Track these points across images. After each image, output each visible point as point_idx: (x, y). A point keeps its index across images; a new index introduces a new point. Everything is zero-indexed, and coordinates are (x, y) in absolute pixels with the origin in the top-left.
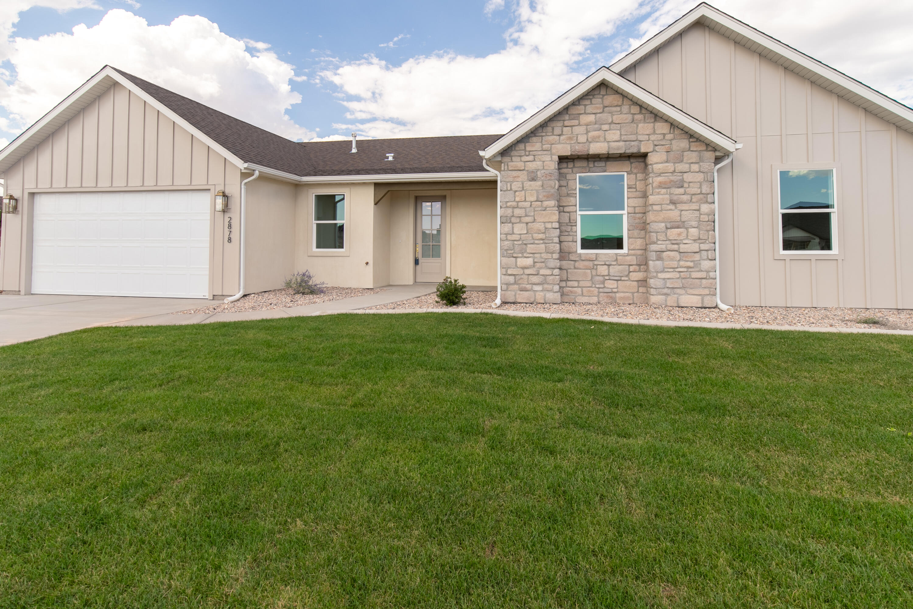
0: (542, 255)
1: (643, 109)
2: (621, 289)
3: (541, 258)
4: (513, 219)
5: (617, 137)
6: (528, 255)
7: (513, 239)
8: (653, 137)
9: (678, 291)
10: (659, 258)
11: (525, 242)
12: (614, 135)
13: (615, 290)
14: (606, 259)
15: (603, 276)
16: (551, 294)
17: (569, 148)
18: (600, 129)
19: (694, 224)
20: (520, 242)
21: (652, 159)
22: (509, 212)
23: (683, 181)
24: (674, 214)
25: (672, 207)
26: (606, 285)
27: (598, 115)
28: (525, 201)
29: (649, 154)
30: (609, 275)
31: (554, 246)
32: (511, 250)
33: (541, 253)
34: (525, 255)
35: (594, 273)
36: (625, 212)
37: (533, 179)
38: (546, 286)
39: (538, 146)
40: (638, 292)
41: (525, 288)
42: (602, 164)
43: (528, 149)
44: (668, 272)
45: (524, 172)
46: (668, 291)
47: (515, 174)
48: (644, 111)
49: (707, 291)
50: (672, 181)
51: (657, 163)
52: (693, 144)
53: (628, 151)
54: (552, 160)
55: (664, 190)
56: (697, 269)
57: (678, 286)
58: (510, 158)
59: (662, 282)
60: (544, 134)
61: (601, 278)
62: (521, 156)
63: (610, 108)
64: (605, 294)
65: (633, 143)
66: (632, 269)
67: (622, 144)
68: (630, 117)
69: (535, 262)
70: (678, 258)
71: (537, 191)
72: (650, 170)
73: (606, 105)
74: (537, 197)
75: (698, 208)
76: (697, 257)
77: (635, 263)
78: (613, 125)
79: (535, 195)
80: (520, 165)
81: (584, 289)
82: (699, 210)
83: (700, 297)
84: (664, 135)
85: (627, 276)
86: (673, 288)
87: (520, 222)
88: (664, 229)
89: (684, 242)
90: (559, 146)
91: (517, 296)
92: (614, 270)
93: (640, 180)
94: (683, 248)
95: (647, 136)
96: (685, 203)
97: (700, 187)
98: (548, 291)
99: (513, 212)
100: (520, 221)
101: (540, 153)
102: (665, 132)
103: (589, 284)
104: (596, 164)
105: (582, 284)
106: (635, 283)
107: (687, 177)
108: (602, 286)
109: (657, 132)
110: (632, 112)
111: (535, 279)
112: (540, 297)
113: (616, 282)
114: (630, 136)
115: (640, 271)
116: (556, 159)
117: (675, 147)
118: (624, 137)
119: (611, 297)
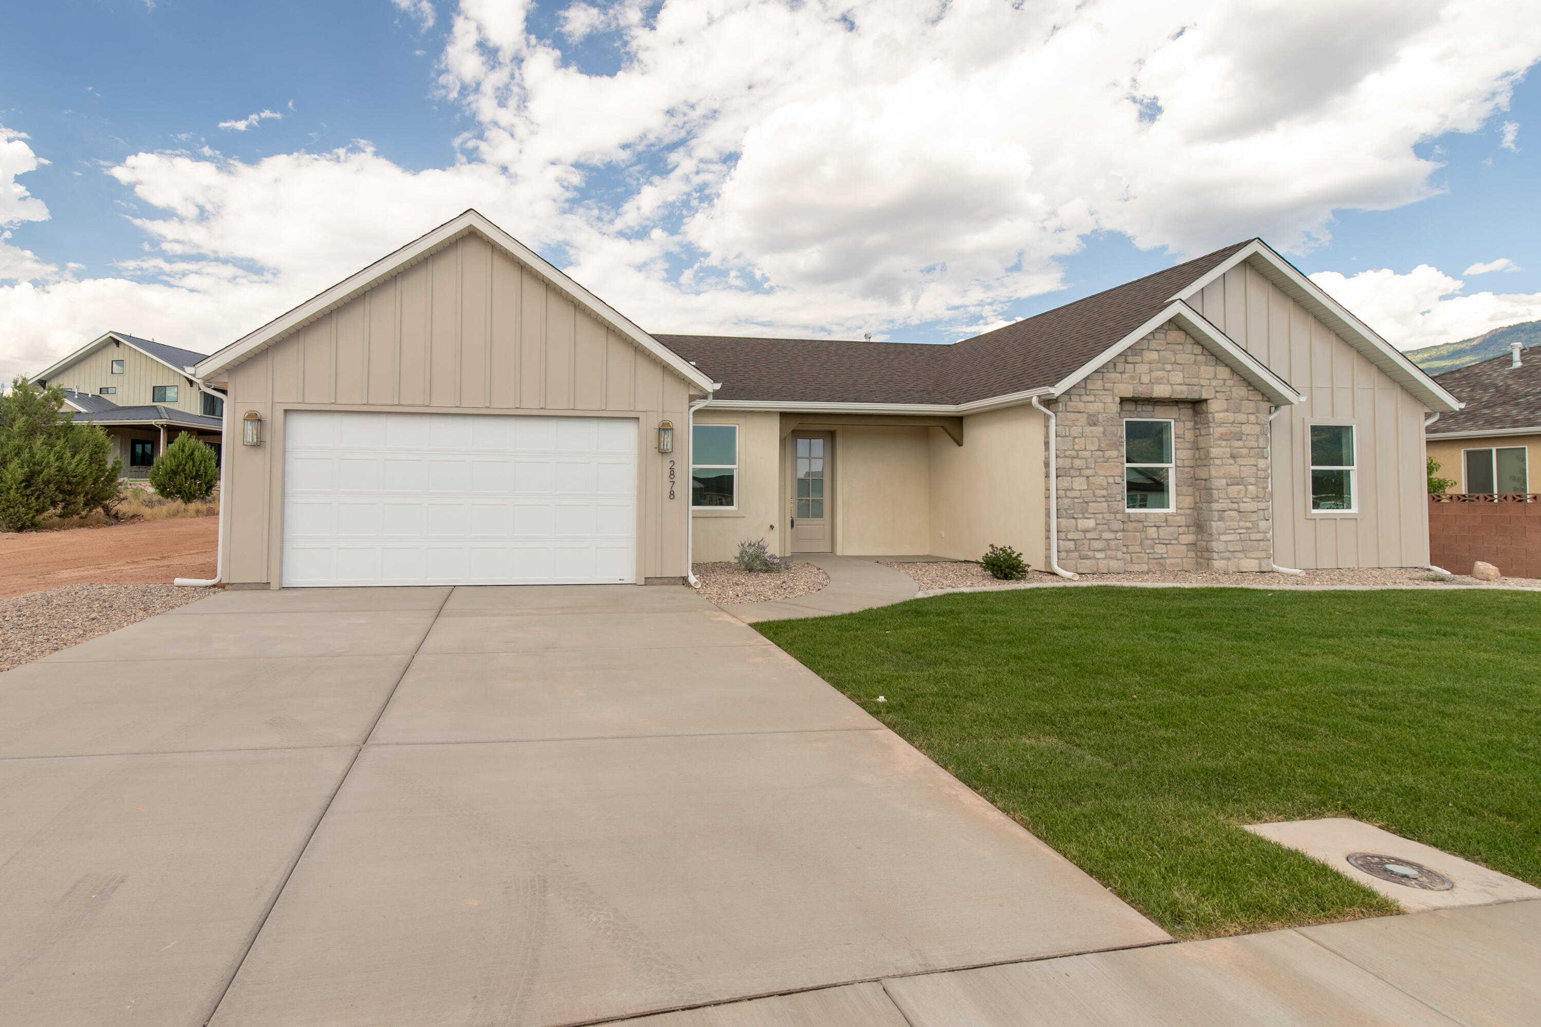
0: (1105, 515)
1: (1205, 350)
2: (1170, 554)
3: (1104, 518)
4: (1073, 472)
5: (1180, 380)
6: (1090, 516)
7: (1073, 496)
8: (1214, 383)
9: (1238, 555)
10: (1221, 519)
11: (1086, 500)
12: (1177, 377)
13: (1165, 556)
15: (1153, 539)
16: (1115, 562)
17: (1131, 389)
18: (1163, 369)
19: (1253, 480)
20: (1081, 500)
21: (1216, 407)
22: (1068, 462)
23: (1241, 433)
24: (1234, 470)
25: (1232, 461)
26: (1156, 550)
27: (1161, 353)
28: (1085, 450)
29: (1209, 401)
30: (1158, 538)
31: (1118, 505)
32: (1071, 509)
33: (1103, 513)
34: (1086, 515)
35: (1143, 536)
36: (1173, 465)
37: (1095, 424)
38: (1109, 552)
39: (1099, 384)
40: (1187, 557)
41: (1087, 555)
42: (1150, 408)
43: (1091, 387)
44: (1229, 533)
45: (1084, 414)
46: (1228, 555)
47: (1073, 416)
48: (1205, 352)
50: (1231, 432)
51: (1217, 412)
52: (1252, 392)
53: (1190, 397)
54: (1114, 402)
55: (1224, 443)
56: (1256, 530)
57: (1239, 550)
58: (1068, 397)
59: (1224, 545)
60: (1106, 372)
61: (1150, 542)
62: (1080, 395)
63: (1174, 346)
64: (1155, 561)
65: (1195, 388)
66: (1181, 530)
67: (1185, 387)
68: (1192, 357)
69: (1097, 524)
70: (1238, 518)
71: (1098, 438)
72: (1211, 419)
73: (1171, 343)
74: (1099, 446)
76: (1254, 517)
77: (1184, 524)
78: (1176, 366)
79: (1097, 443)
80: (1081, 406)
81: (1133, 555)
82: (1255, 466)
83: (1257, 561)
84: (1225, 380)
85: (1176, 539)
86: (1234, 552)
87: (1080, 475)
88: (1225, 485)
89: (1245, 500)
90: (1122, 386)
91: (1078, 566)
92: (1165, 532)
93: (1188, 429)
94: (1243, 506)
95: (1208, 381)
96: (1244, 457)
97: (1257, 441)
98: (1111, 558)
99: (1072, 463)
100: (1080, 474)
101: (1101, 393)
102: (1225, 377)
103: (1138, 549)
104: (1144, 409)
105: (1131, 549)
106: (1184, 546)
107: (1246, 429)
108: (1152, 551)
109: (1218, 377)
110: (1195, 352)
111: (1097, 545)
112: (1103, 566)
113: (1164, 546)
114: (1193, 380)
115: (1188, 533)
116: (1118, 400)
117: (1234, 395)
118: (1188, 381)
119: (1161, 564)
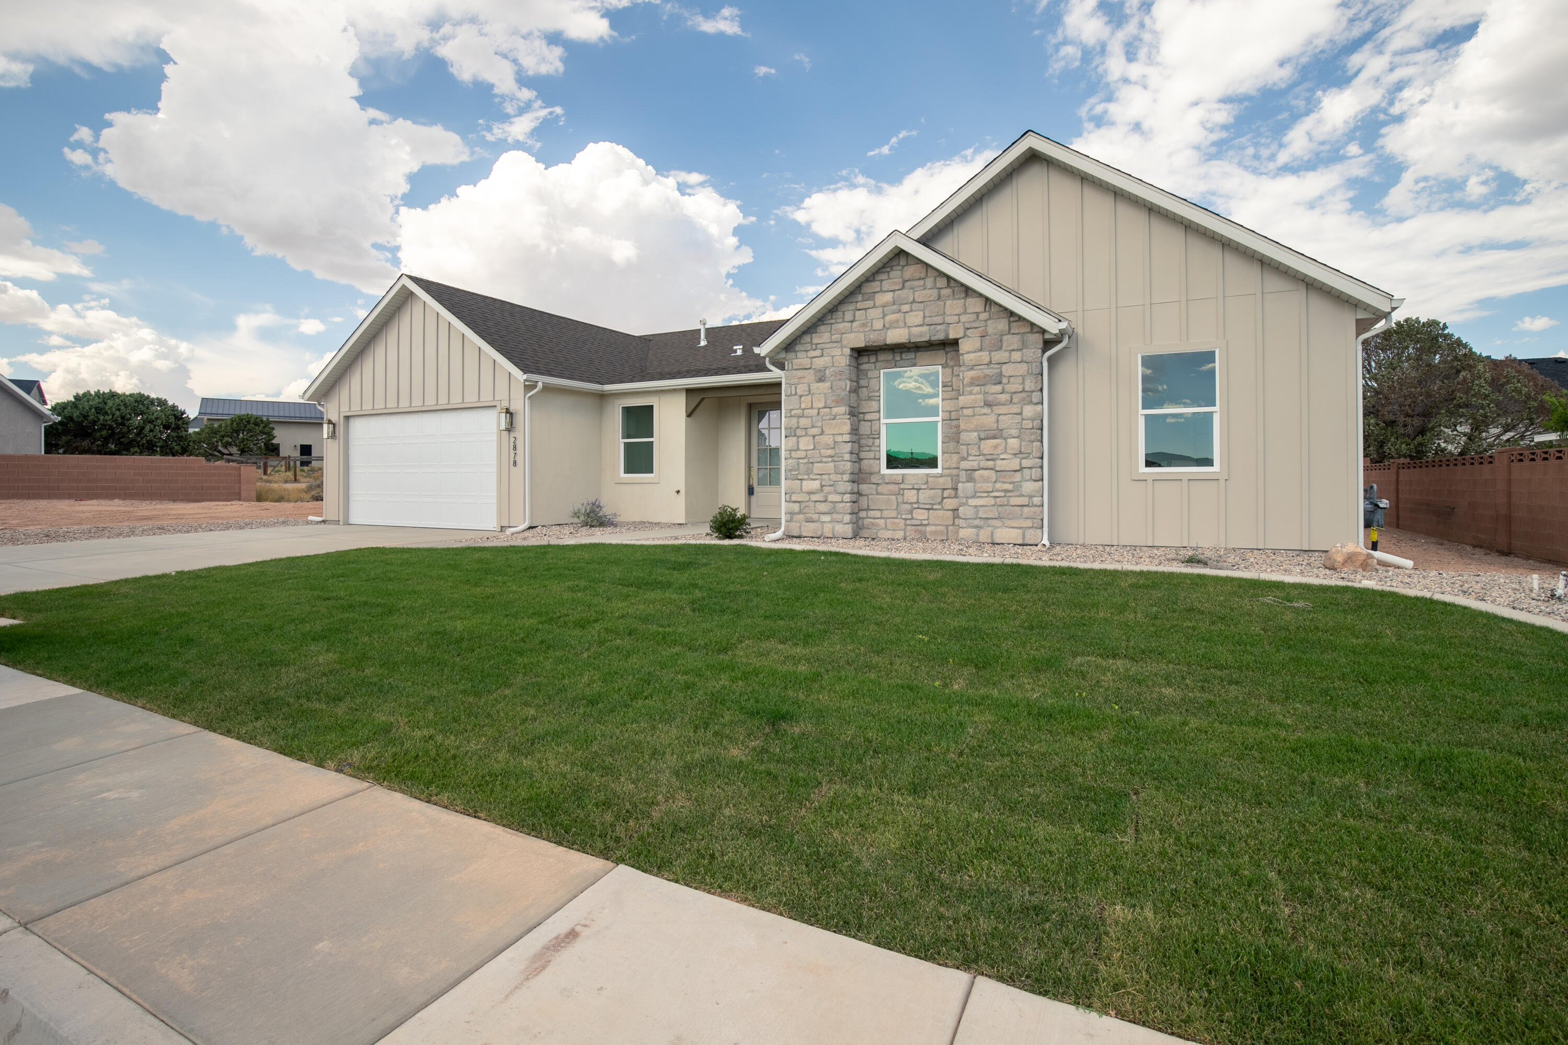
0: (831, 477)
2: (932, 521)
3: (830, 479)
4: (799, 432)
5: (919, 320)
6: (814, 477)
7: (798, 456)
8: (964, 318)
9: (994, 522)
10: (970, 479)
11: (811, 460)
12: (915, 318)
13: (925, 522)
14: (915, 482)
15: (911, 503)
16: (842, 526)
17: (863, 338)
18: (900, 311)
19: (1015, 432)
20: (806, 461)
21: (964, 346)
22: (794, 421)
23: (1001, 375)
24: (989, 420)
25: (986, 410)
26: (914, 516)
27: (897, 293)
28: (812, 408)
29: (960, 341)
30: (918, 502)
31: (845, 465)
32: (796, 470)
33: (829, 474)
34: (812, 476)
35: (900, 500)
36: (939, 419)
37: (821, 380)
38: (835, 516)
39: (826, 337)
41: (811, 518)
42: (911, 355)
43: (815, 341)
44: (981, 497)
45: (811, 371)
46: (982, 523)
47: (800, 373)
48: (952, 284)
49: (1029, 523)
50: (986, 376)
51: (969, 352)
52: (1015, 324)
53: (935, 338)
54: (844, 354)
55: (977, 389)
56: (1017, 494)
57: (993, 517)
58: (794, 353)
59: (973, 510)
60: (833, 321)
61: (908, 507)
62: (807, 351)
63: (912, 282)
64: (913, 527)
65: (939, 327)
66: (946, 493)
67: (925, 328)
68: (935, 292)
69: (822, 486)
70: (994, 479)
71: (826, 395)
72: (962, 361)
73: (906, 279)
74: (826, 403)
75: (1019, 411)
76: (1017, 477)
77: (949, 486)
78: (914, 305)
79: (823, 400)
80: (806, 362)
81: (888, 520)
82: (1020, 414)
83: (1020, 531)
84: (977, 314)
85: (940, 503)
86: (987, 518)
87: (806, 435)
88: (977, 440)
89: (1002, 457)
90: (851, 336)
91: (803, 528)
92: (924, 496)
94: (1000, 465)
95: (957, 317)
96: (1004, 405)
97: (1023, 383)
98: (837, 522)
99: (799, 423)
100: (806, 433)
101: (828, 345)
102: (978, 310)
104: (904, 356)
105: (886, 514)
106: (950, 513)
107: (1007, 370)
109: (969, 311)
110: (938, 286)
111: (822, 507)
112: (827, 530)
113: (926, 511)
114: (936, 318)
115: (951, 497)
116: (847, 351)
117: (990, 330)
118: (928, 320)
119: (920, 532)
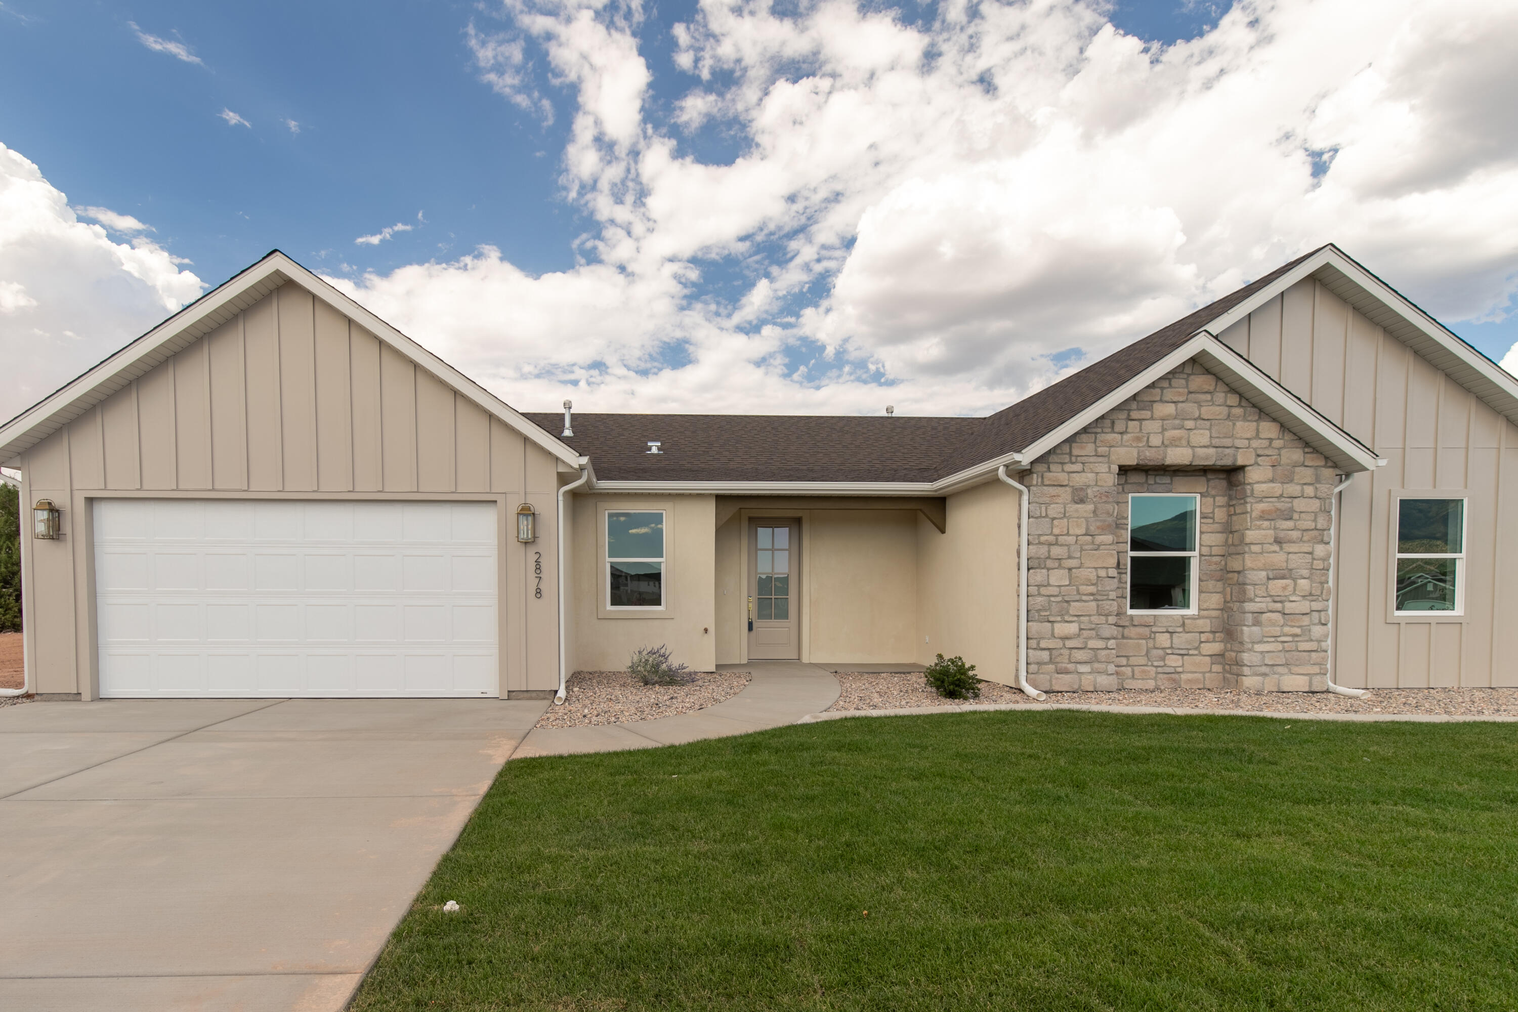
0: (1093, 618)
1: (1243, 400)
2: (1188, 667)
3: (1091, 622)
4: (1049, 563)
5: (1205, 441)
6: (1071, 619)
7: (1048, 593)
8: (1255, 444)
9: (1280, 669)
10: (1257, 623)
11: (1066, 598)
12: (1201, 437)
13: (1180, 669)
14: (1168, 624)
15: (1164, 648)
16: (1104, 677)
17: (1136, 455)
18: (1182, 427)
19: (1305, 573)
20: (1059, 599)
21: (1253, 475)
22: (1043, 550)
23: (1292, 510)
24: (1279, 559)
25: (1276, 548)
26: (1167, 662)
27: (1180, 405)
28: (1068, 534)
29: (1247, 468)
30: (1172, 648)
31: (1111, 605)
32: (1046, 610)
33: (1090, 616)
34: (1066, 618)
35: (1151, 645)
36: (1196, 553)
37: (1082, 501)
38: (1096, 665)
39: (1090, 448)
40: (1210, 671)
41: (1066, 668)
42: (1166, 480)
43: (1075, 452)
44: (1268, 642)
45: (1067, 488)
46: (1267, 670)
47: (1053, 491)
48: (1244, 403)
49: (1316, 669)
50: (1278, 509)
51: (1258, 482)
52: (1309, 455)
53: (1219, 463)
54: (1110, 472)
55: (1266, 524)
56: (1307, 638)
57: (1280, 663)
58: (1046, 466)
59: (1259, 656)
60: (1099, 430)
61: (1161, 652)
62: (1062, 463)
63: (1198, 395)
64: (1165, 676)
65: (1227, 451)
66: (1204, 637)
67: (1212, 451)
68: (1225, 410)
69: (1081, 629)
70: (1282, 622)
71: (1086, 519)
72: (1249, 492)
73: (1191, 390)
74: (1087, 529)
75: (1310, 550)
76: (1306, 621)
77: (1208, 629)
78: (1200, 422)
79: (1084, 526)
80: (1063, 477)
81: (1135, 668)
82: (1311, 553)
83: (1307, 678)
84: (1271, 440)
85: (1196, 648)
86: (1273, 665)
87: (1060, 567)
88: (1265, 580)
89: (1292, 598)
90: (1122, 451)
91: (1054, 682)
92: (1180, 640)
93: (1219, 506)
94: (1289, 607)
95: (1247, 442)
96: (1294, 542)
97: (1315, 520)
98: (1099, 672)
99: (1049, 551)
100: (1060, 565)
101: (1092, 459)
102: (1271, 436)
103: (1143, 661)
104: (1158, 479)
105: (1133, 661)
106: (1208, 659)
107: (1299, 505)
108: (1161, 663)
109: (1261, 436)
110: (1229, 403)
111: (1079, 655)
112: (1087, 682)
113: (1180, 657)
114: (1225, 440)
115: (1214, 641)
116: (1115, 469)
117: (1284, 460)
118: (1216, 442)
119: (1174, 680)
